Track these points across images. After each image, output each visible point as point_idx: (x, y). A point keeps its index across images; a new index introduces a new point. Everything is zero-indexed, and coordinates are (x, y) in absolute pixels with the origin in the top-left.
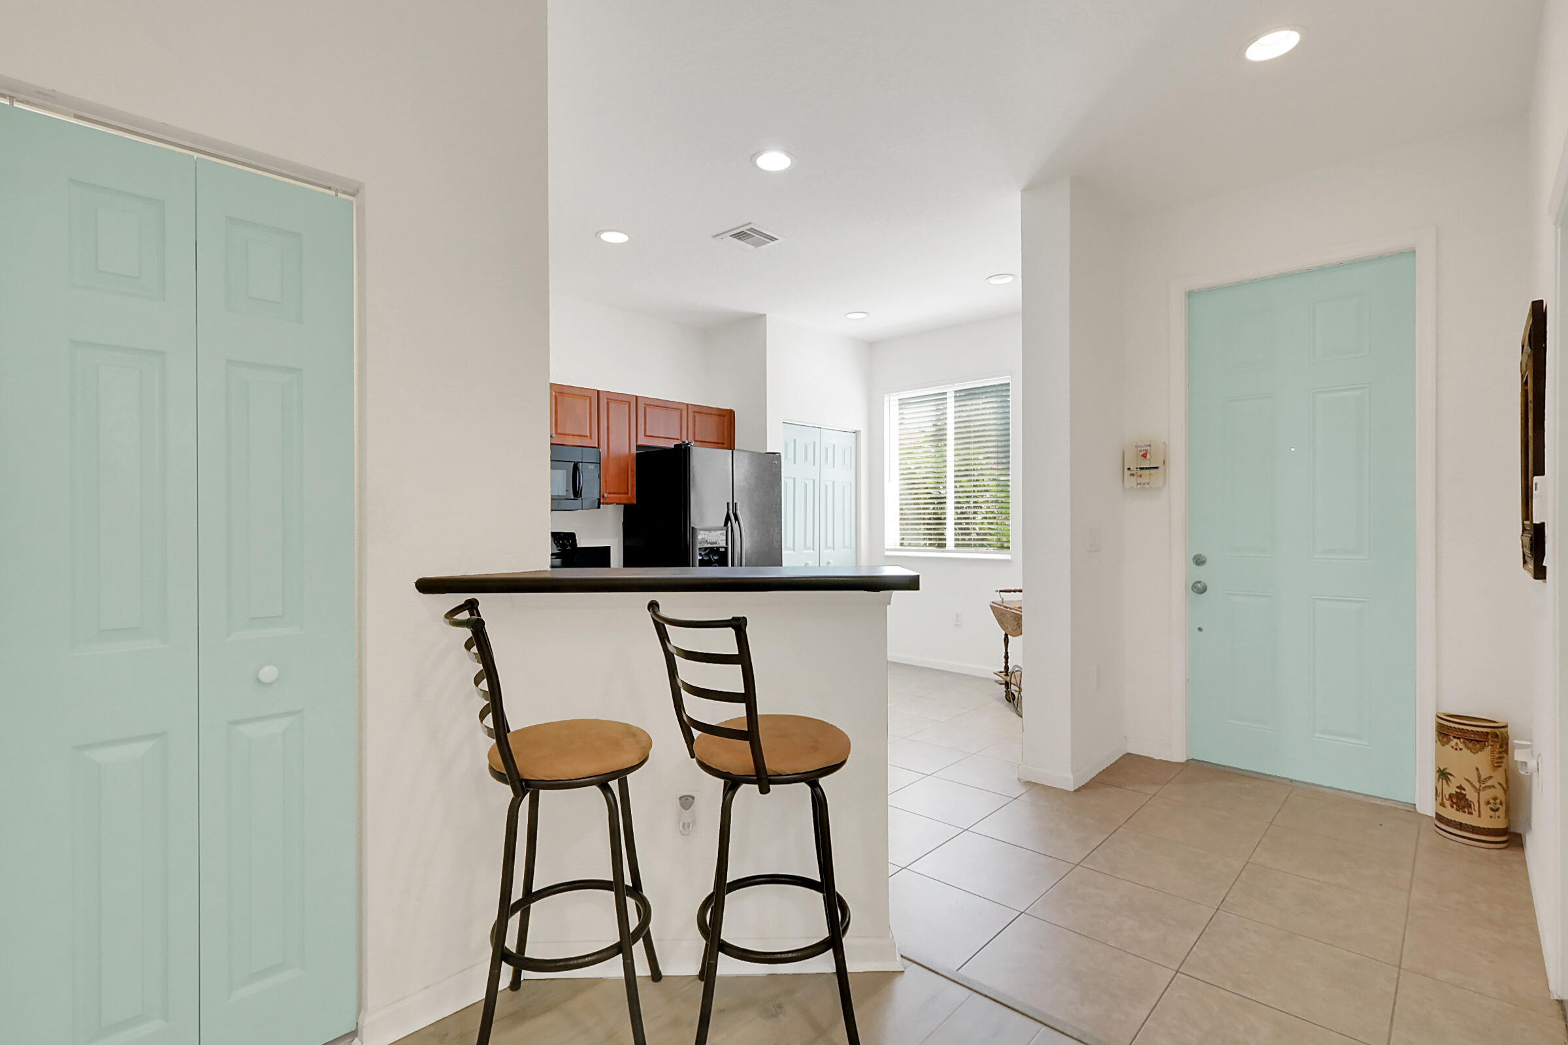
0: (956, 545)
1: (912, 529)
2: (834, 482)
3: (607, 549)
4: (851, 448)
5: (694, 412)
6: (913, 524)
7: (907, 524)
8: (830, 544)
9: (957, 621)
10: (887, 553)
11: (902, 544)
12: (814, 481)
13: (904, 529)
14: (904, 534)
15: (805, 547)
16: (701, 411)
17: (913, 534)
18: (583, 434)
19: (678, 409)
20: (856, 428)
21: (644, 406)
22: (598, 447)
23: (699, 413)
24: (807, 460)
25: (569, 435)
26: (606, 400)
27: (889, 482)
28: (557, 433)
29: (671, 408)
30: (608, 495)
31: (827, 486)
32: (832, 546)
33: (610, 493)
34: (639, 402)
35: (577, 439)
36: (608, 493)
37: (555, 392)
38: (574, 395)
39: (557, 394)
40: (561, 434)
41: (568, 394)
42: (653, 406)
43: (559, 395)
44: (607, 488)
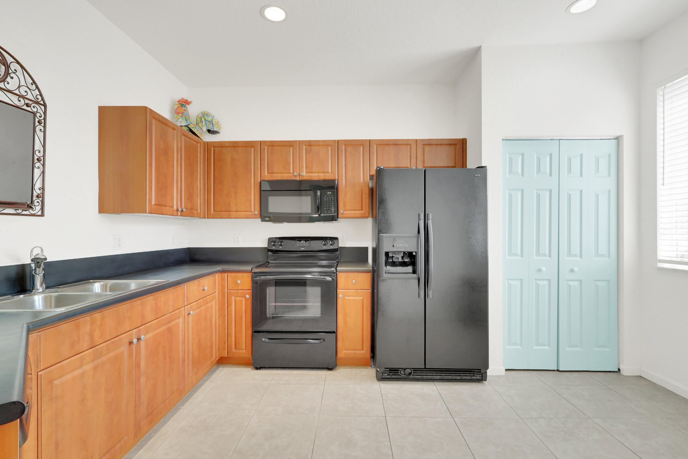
2: (581, 191)
3: (367, 248)
4: (610, 155)
5: (423, 145)
8: (575, 249)
12: (550, 191)
15: (538, 254)
16: (430, 143)
18: (326, 171)
19: (408, 144)
20: (618, 134)
21: (375, 146)
22: (338, 180)
23: (429, 145)
24: (540, 172)
25: (315, 173)
26: (344, 146)
27: (663, 185)
28: (306, 173)
29: (401, 145)
30: (345, 212)
31: (569, 196)
32: (578, 253)
33: (347, 210)
34: (371, 144)
35: (321, 174)
36: (345, 210)
37: (305, 146)
38: (319, 146)
39: (307, 147)
40: (309, 173)
41: (315, 145)
42: (384, 145)
43: (308, 147)
44: (344, 207)
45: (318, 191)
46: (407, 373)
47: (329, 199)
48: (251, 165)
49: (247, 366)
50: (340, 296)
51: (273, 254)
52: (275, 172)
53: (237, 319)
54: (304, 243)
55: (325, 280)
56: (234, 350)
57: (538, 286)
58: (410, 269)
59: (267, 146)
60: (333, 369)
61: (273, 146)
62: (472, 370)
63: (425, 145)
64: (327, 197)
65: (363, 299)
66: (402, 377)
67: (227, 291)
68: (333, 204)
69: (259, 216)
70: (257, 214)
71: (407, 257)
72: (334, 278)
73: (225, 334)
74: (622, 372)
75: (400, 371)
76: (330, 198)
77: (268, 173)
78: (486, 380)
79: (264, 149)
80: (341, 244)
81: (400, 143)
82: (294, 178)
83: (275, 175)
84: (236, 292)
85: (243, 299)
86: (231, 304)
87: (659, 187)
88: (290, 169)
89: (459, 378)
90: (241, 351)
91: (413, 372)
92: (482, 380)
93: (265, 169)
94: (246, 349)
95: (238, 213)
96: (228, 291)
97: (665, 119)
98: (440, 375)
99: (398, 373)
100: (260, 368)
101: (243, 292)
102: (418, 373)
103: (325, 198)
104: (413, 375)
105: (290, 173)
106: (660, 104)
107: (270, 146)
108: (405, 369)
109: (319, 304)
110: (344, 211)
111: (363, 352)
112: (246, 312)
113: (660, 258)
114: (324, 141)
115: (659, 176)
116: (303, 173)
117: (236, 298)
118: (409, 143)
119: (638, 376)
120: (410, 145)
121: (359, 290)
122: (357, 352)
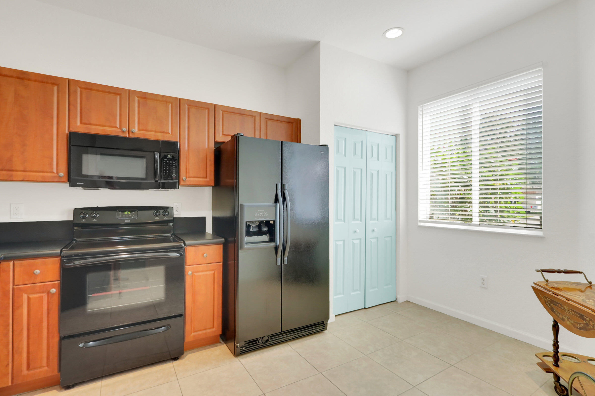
0: (481, 220)
1: (440, 206)
2: (378, 171)
3: (204, 218)
4: (392, 147)
5: (266, 119)
6: (442, 203)
7: (435, 203)
8: (375, 216)
9: (483, 284)
10: (422, 224)
11: (432, 218)
12: (362, 170)
13: (434, 206)
14: (434, 210)
15: (354, 219)
16: (271, 118)
17: (441, 210)
18: (165, 131)
19: (252, 116)
20: (396, 132)
21: (221, 112)
22: (179, 142)
23: (271, 119)
24: (355, 154)
25: (151, 131)
26: (187, 106)
27: (422, 171)
28: (139, 130)
29: (247, 115)
30: (188, 179)
31: (372, 174)
32: (376, 218)
33: (189, 177)
34: (217, 109)
35: (159, 134)
36: (188, 177)
37: (138, 97)
38: (156, 100)
39: (139, 99)
40: (142, 130)
41: (151, 99)
42: (230, 112)
43: (141, 100)
44: (187, 174)
45: (156, 153)
46: (264, 342)
47: (169, 163)
48: (52, 109)
49: (49, 389)
50: (189, 273)
51: (81, 229)
52: (92, 123)
53: (31, 326)
54: (129, 214)
55: (169, 256)
56: (25, 372)
57: (354, 244)
58: (265, 238)
59: (80, 88)
60: (179, 358)
61: (90, 89)
62: (317, 324)
63: (267, 119)
64: (168, 160)
65: (214, 273)
66: (260, 346)
67: (13, 287)
68: (174, 169)
69: (65, 179)
70: (63, 177)
71: (264, 226)
72: (182, 253)
73: (9, 352)
74: (398, 300)
75: (258, 340)
76: (171, 162)
77: (81, 123)
78: (326, 330)
79: (75, 91)
80: (177, 215)
81: (245, 113)
82: (121, 134)
83: (93, 127)
84: (30, 286)
85: (45, 296)
86: (21, 306)
87: (420, 172)
88: (115, 122)
89: (307, 333)
90: (38, 370)
91: (270, 338)
92: (324, 330)
93: (76, 117)
94: (48, 366)
95: (28, 174)
96: (15, 287)
97: (423, 127)
98: (293, 335)
99: (257, 343)
100: (73, 386)
101: (44, 285)
102: (274, 338)
103: (164, 162)
104: (270, 341)
105: (116, 127)
106: (420, 116)
107: (85, 89)
108: (263, 338)
109: (163, 285)
110: (186, 178)
111: (214, 329)
112: (48, 313)
113: (420, 219)
114: (163, 96)
115: (420, 164)
116: (135, 129)
117: (31, 296)
118: (254, 114)
119: (405, 301)
120: (255, 117)
121: (210, 264)
122: (208, 331)
